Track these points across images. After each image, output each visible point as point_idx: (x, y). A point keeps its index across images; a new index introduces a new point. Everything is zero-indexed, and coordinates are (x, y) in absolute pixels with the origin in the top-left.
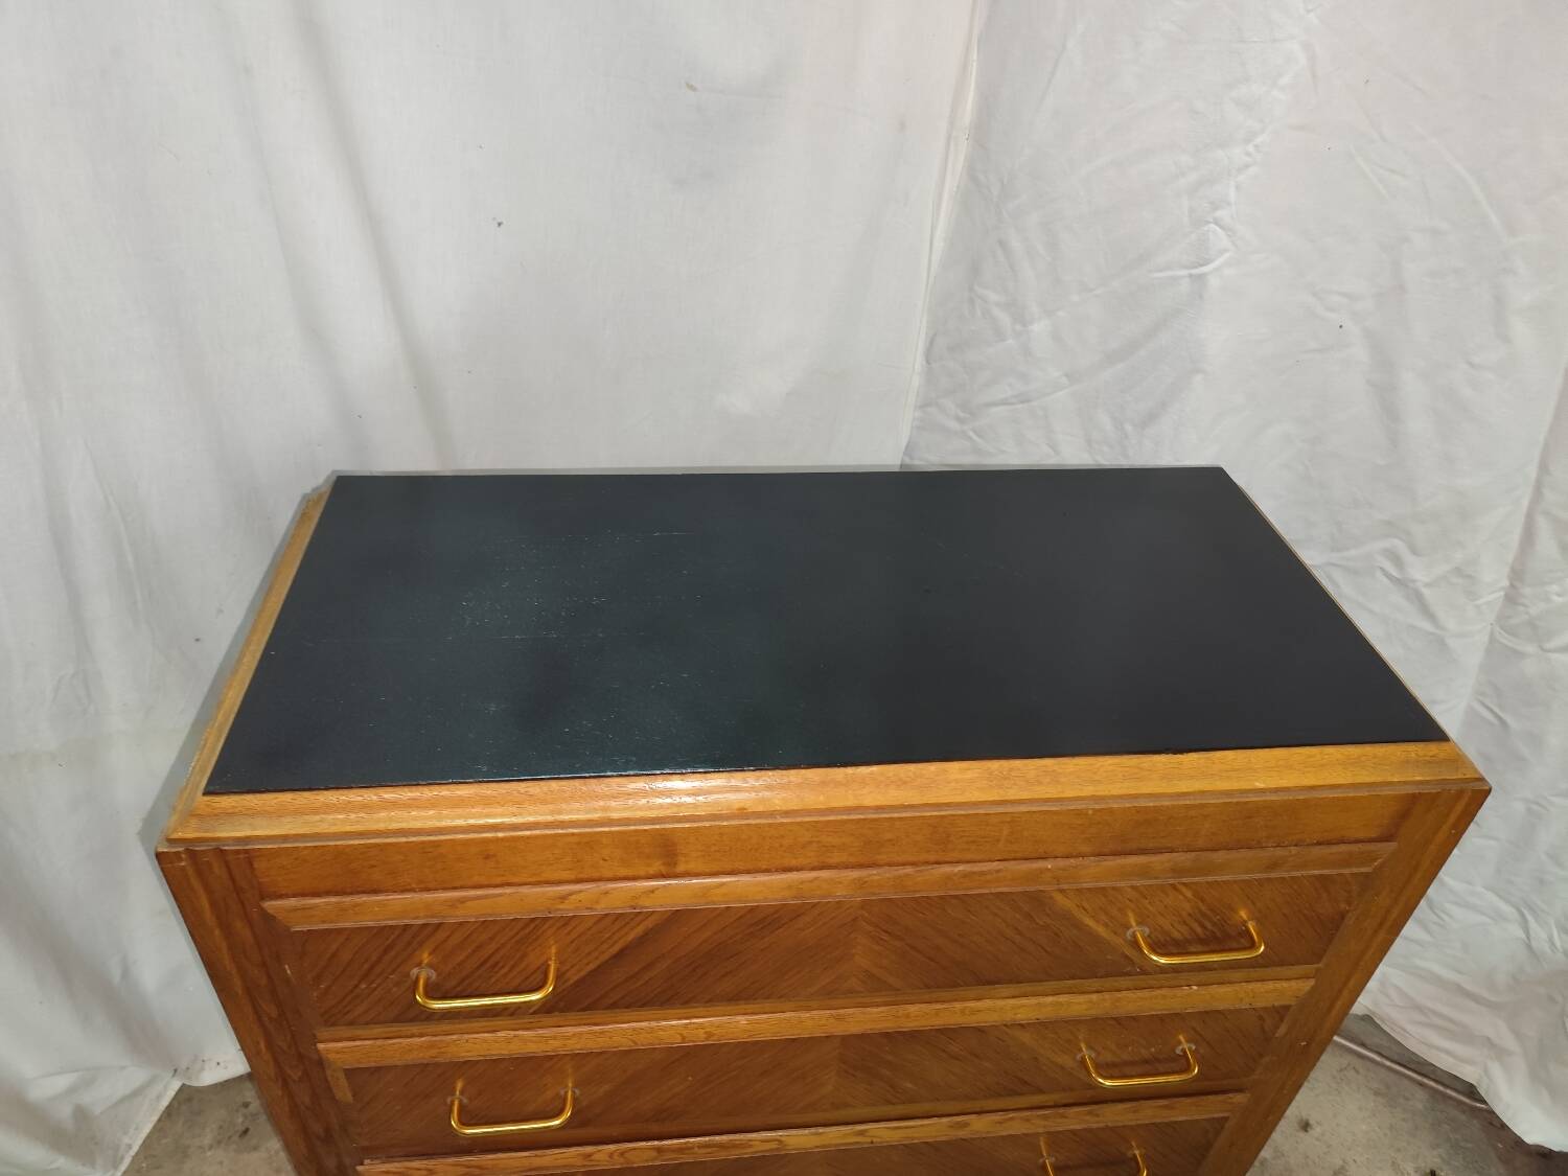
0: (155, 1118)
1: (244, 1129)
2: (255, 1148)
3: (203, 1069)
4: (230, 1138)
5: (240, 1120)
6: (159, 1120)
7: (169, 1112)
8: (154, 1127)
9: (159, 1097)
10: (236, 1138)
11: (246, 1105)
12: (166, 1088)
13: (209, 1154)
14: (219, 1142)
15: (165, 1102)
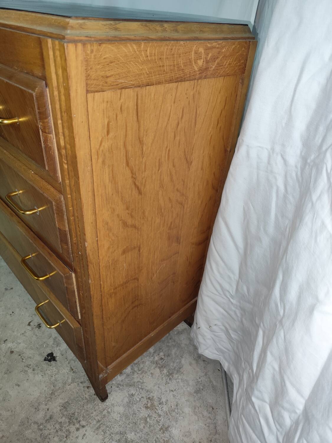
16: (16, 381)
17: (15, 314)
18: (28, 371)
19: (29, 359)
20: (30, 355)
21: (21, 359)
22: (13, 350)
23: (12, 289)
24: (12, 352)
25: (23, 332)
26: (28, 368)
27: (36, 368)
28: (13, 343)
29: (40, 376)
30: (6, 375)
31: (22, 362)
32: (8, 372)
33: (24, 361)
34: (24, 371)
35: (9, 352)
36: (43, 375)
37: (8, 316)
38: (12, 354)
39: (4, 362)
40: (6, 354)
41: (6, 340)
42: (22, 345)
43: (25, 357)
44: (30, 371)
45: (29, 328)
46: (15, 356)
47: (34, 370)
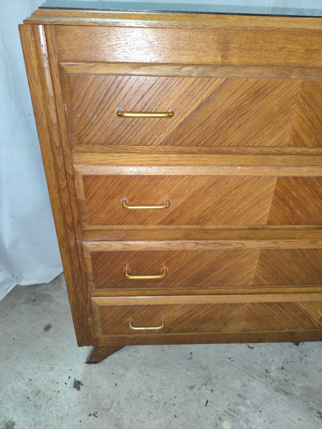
0: (5, 295)
1: (34, 299)
2: (38, 305)
3: (22, 280)
4: (30, 301)
5: (33, 297)
6: (7, 296)
7: (10, 294)
8: (5, 297)
9: (7, 289)
10: (32, 301)
11: (35, 293)
12: (9, 287)
13: (22, 305)
14: (26, 302)
15: (9, 291)
16: (316, 372)
17: (232, 357)
18: (306, 360)
19: (293, 357)
20: (290, 355)
21: (292, 363)
22: (280, 367)
23: (191, 353)
24: (282, 368)
25: (260, 355)
26: (303, 360)
27: (304, 353)
28: (271, 366)
29: (312, 353)
30: (309, 378)
31: (295, 362)
32: (306, 375)
33: (294, 361)
34: (306, 363)
35: (282, 371)
36: (311, 350)
37: (234, 363)
38: (285, 369)
39: (293, 377)
40: (283, 374)
41: (266, 370)
42: (275, 359)
43: (291, 360)
44: (306, 359)
45: (255, 349)
46: (288, 367)
47: (306, 356)
